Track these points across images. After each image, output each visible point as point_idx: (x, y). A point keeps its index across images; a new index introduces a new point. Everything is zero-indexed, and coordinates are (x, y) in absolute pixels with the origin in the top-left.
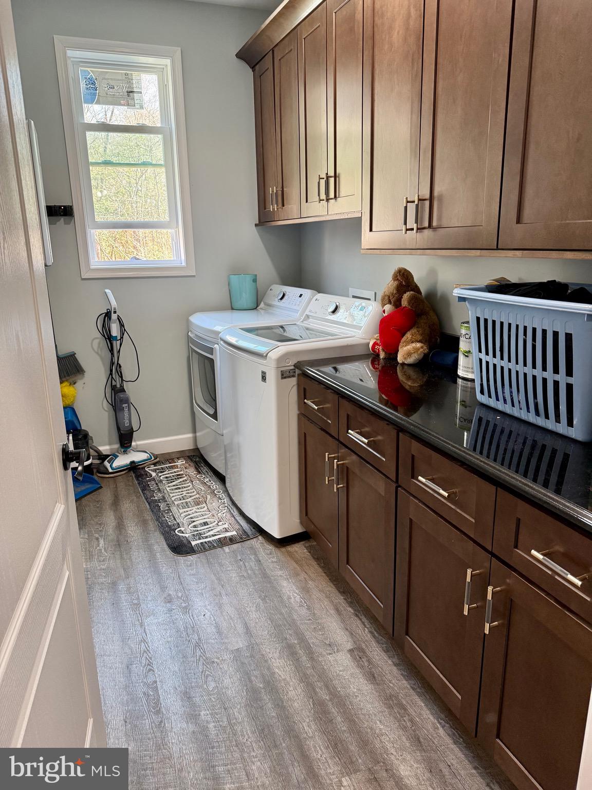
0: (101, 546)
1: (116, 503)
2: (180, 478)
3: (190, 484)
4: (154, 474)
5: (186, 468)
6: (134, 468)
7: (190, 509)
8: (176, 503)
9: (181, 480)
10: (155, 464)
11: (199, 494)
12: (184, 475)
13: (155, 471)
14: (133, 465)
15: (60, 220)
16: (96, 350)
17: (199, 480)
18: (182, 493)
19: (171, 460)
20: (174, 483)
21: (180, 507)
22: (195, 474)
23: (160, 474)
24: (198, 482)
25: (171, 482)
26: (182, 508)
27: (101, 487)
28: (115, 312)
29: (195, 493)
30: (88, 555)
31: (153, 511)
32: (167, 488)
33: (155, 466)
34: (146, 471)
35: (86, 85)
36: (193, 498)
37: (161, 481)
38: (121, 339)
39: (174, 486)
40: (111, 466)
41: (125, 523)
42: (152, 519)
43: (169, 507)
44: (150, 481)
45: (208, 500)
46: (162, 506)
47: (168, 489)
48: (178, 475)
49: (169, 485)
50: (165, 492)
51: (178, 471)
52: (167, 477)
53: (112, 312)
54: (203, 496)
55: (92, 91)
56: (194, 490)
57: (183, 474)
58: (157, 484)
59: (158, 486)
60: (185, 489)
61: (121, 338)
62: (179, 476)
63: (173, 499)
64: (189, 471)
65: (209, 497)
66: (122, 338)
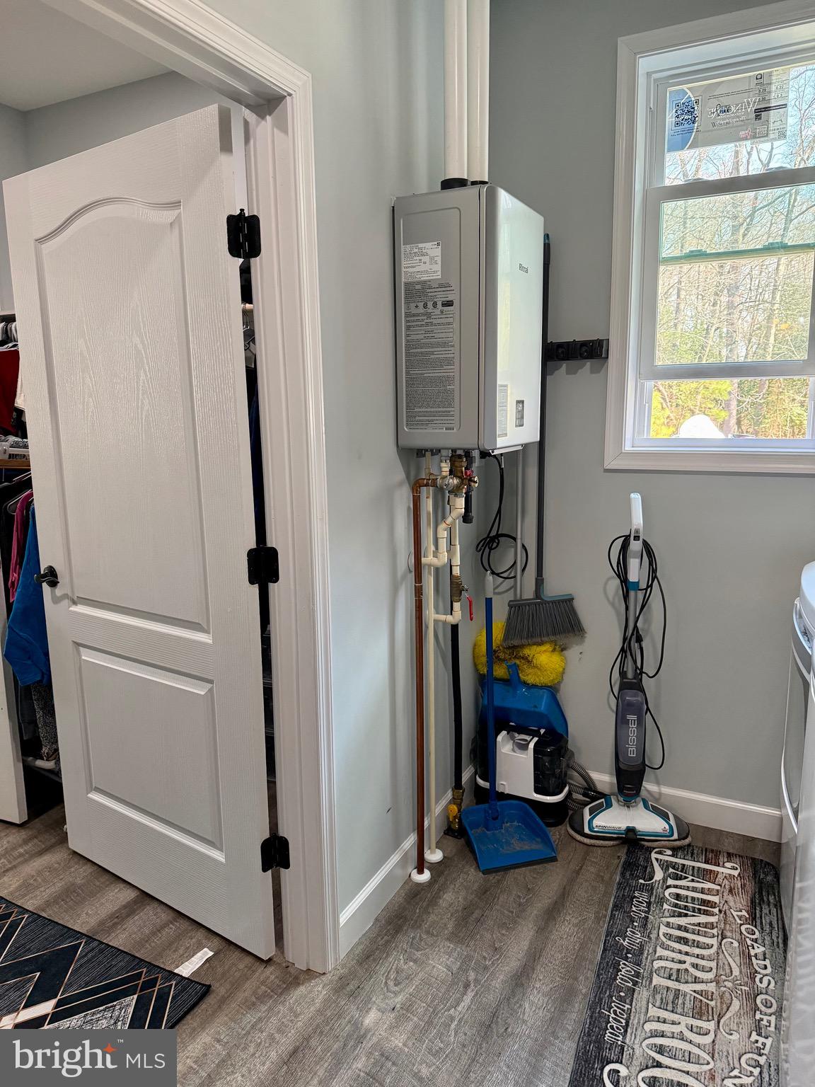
0: (459, 1009)
1: (552, 913)
2: (706, 913)
3: (714, 941)
4: (659, 875)
5: (731, 891)
6: (631, 841)
7: (675, 1017)
8: (657, 980)
9: (703, 919)
10: (675, 851)
11: (718, 983)
12: (716, 910)
13: (665, 866)
14: (631, 835)
15: (584, 365)
16: (611, 599)
17: (742, 942)
18: (683, 958)
19: (713, 855)
20: (682, 921)
21: (658, 997)
22: (740, 918)
23: (670, 882)
24: (736, 944)
25: (680, 915)
26: (658, 1004)
27: (554, 859)
28: (637, 538)
29: (711, 976)
30: (426, 1018)
31: (598, 975)
32: (665, 925)
33: (673, 856)
34: (648, 860)
35: (677, 117)
36: (698, 987)
37: (661, 900)
38: (646, 589)
39: (680, 928)
40: (590, 822)
41: (534, 976)
42: (585, 995)
43: (635, 983)
44: (642, 888)
45: (728, 1015)
46: (626, 969)
47: (663, 929)
48: (704, 902)
49: (671, 920)
50: (653, 936)
51: (709, 892)
52: (678, 897)
53: (632, 538)
54: (722, 997)
55: (686, 126)
56: (713, 964)
57: (713, 905)
58: (649, 904)
59: (647, 912)
60: (697, 951)
61: (648, 587)
62: (705, 907)
63: (657, 964)
64: (732, 904)
65: (736, 1004)
66: (650, 586)
